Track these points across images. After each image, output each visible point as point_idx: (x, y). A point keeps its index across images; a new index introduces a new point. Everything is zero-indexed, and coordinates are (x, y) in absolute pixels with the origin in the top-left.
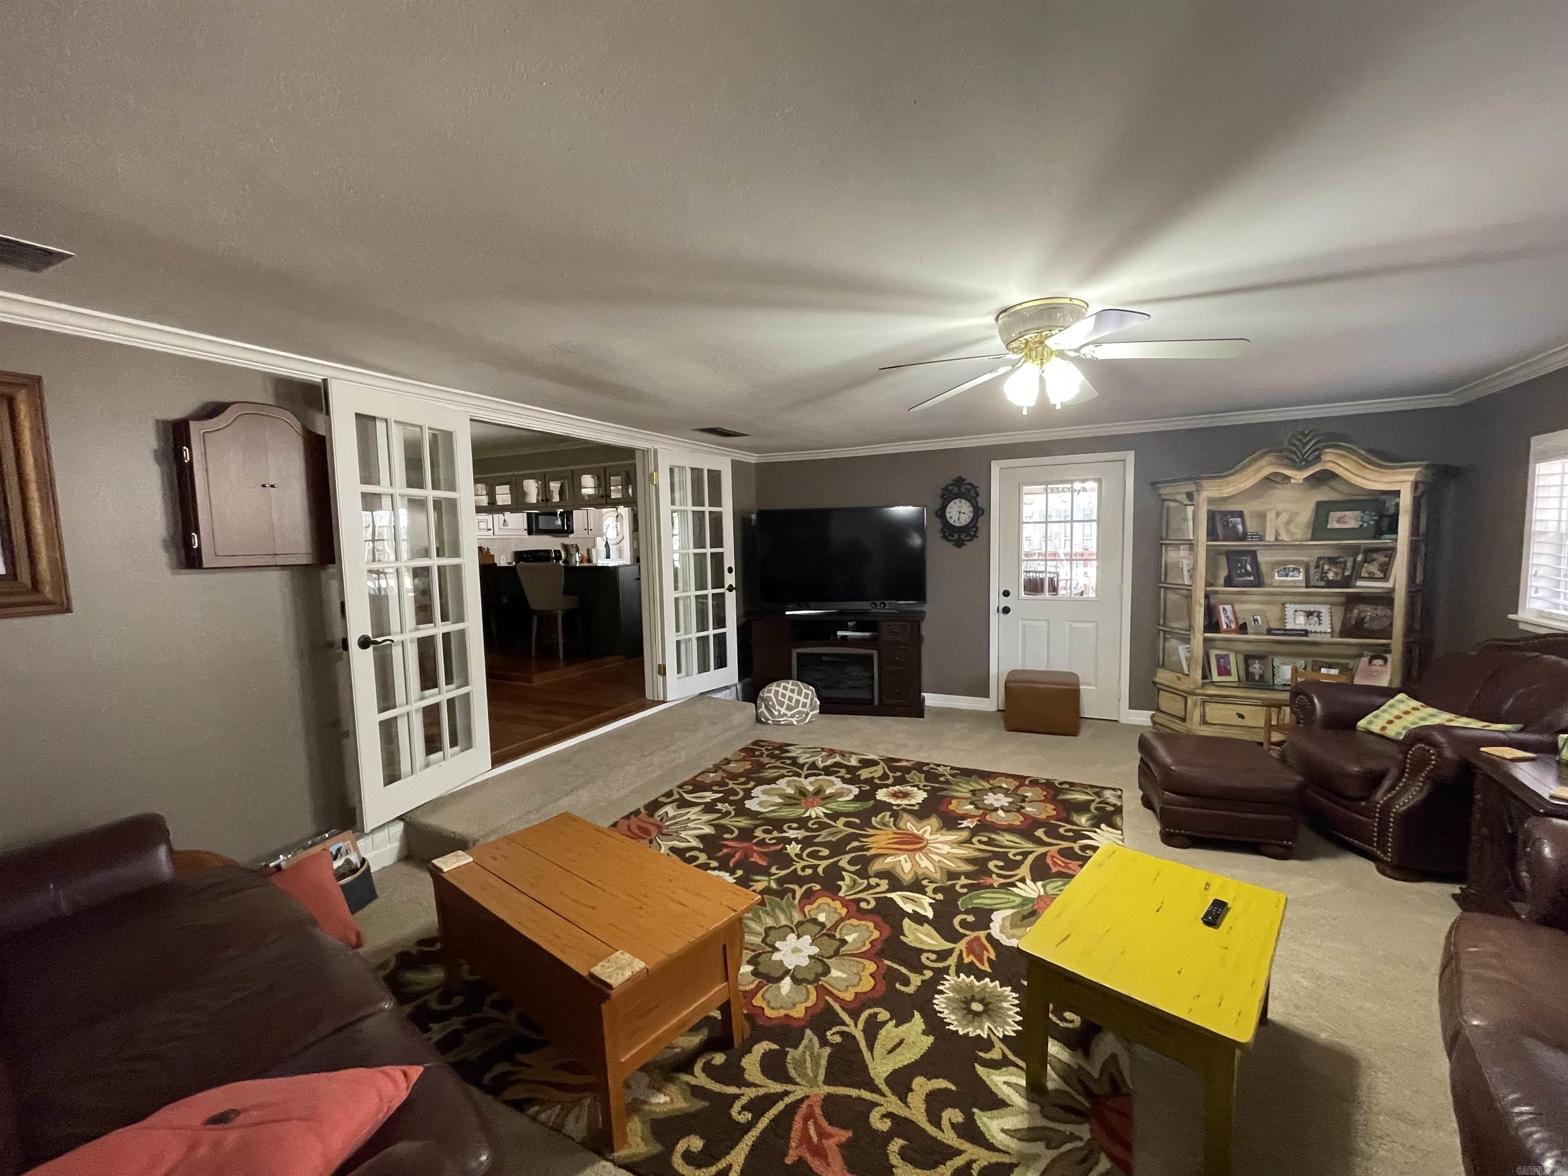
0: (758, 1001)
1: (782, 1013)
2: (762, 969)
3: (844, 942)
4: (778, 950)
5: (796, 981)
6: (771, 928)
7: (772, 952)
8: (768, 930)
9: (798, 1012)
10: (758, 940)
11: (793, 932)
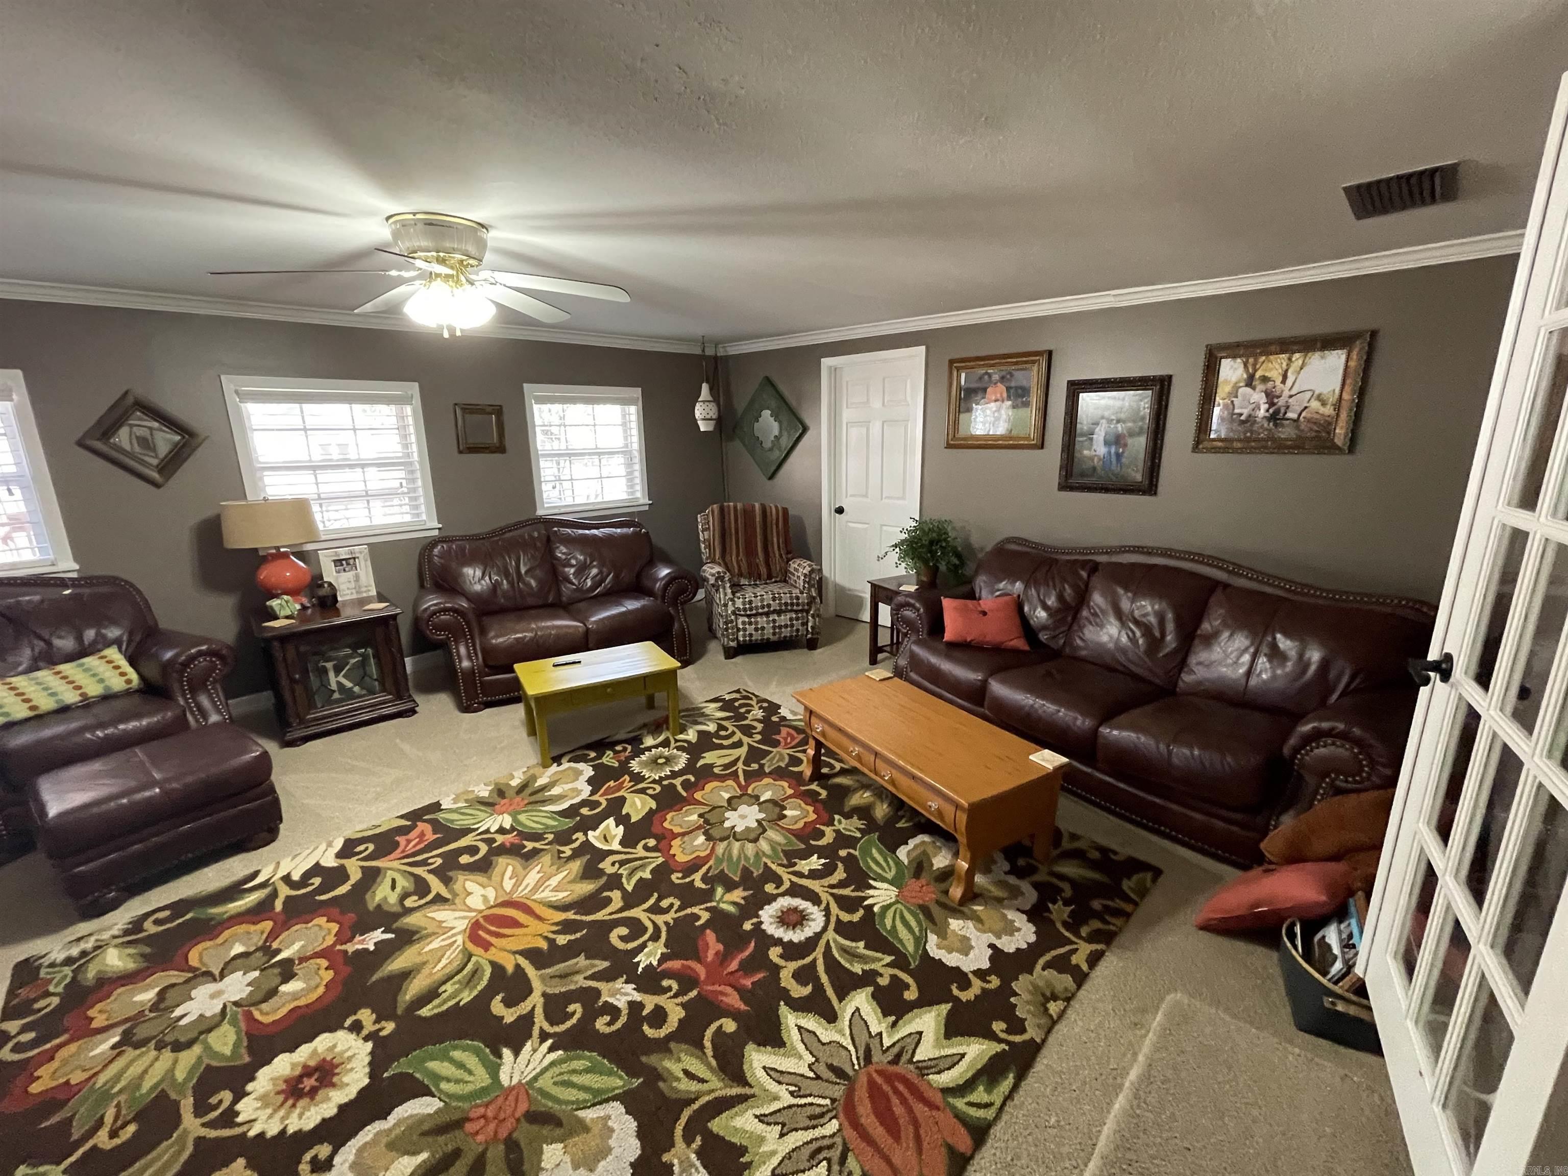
0: (790, 792)
1: (777, 783)
2: (777, 810)
3: (700, 816)
4: (757, 821)
5: (757, 798)
6: (751, 841)
7: (763, 819)
8: (755, 840)
9: (767, 780)
10: (770, 833)
11: (735, 833)
